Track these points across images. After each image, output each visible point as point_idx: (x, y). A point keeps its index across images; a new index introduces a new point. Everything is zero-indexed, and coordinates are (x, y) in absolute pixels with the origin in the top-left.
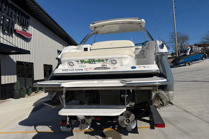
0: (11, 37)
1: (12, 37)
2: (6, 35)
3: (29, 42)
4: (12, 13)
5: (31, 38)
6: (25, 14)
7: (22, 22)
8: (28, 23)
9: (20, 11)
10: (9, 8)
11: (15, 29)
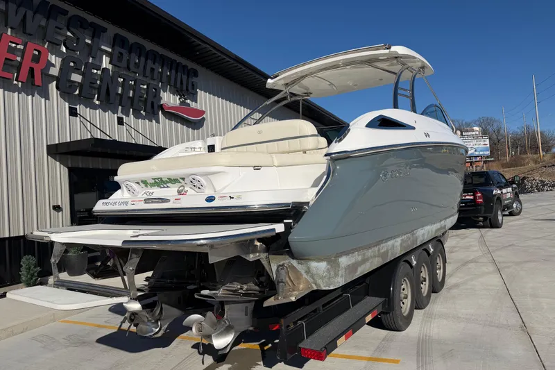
0: (154, 121)
1: (156, 122)
2: (144, 118)
3: (198, 129)
4: (152, 70)
5: (204, 119)
6: (185, 67)
7: (178, 86)
8: (193, 85)
9: (173, 61)
10: (146, 60)
11: (161, 103)
